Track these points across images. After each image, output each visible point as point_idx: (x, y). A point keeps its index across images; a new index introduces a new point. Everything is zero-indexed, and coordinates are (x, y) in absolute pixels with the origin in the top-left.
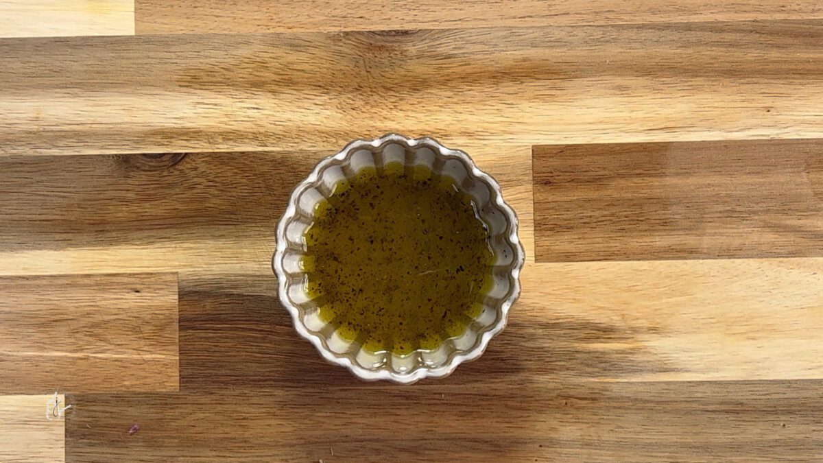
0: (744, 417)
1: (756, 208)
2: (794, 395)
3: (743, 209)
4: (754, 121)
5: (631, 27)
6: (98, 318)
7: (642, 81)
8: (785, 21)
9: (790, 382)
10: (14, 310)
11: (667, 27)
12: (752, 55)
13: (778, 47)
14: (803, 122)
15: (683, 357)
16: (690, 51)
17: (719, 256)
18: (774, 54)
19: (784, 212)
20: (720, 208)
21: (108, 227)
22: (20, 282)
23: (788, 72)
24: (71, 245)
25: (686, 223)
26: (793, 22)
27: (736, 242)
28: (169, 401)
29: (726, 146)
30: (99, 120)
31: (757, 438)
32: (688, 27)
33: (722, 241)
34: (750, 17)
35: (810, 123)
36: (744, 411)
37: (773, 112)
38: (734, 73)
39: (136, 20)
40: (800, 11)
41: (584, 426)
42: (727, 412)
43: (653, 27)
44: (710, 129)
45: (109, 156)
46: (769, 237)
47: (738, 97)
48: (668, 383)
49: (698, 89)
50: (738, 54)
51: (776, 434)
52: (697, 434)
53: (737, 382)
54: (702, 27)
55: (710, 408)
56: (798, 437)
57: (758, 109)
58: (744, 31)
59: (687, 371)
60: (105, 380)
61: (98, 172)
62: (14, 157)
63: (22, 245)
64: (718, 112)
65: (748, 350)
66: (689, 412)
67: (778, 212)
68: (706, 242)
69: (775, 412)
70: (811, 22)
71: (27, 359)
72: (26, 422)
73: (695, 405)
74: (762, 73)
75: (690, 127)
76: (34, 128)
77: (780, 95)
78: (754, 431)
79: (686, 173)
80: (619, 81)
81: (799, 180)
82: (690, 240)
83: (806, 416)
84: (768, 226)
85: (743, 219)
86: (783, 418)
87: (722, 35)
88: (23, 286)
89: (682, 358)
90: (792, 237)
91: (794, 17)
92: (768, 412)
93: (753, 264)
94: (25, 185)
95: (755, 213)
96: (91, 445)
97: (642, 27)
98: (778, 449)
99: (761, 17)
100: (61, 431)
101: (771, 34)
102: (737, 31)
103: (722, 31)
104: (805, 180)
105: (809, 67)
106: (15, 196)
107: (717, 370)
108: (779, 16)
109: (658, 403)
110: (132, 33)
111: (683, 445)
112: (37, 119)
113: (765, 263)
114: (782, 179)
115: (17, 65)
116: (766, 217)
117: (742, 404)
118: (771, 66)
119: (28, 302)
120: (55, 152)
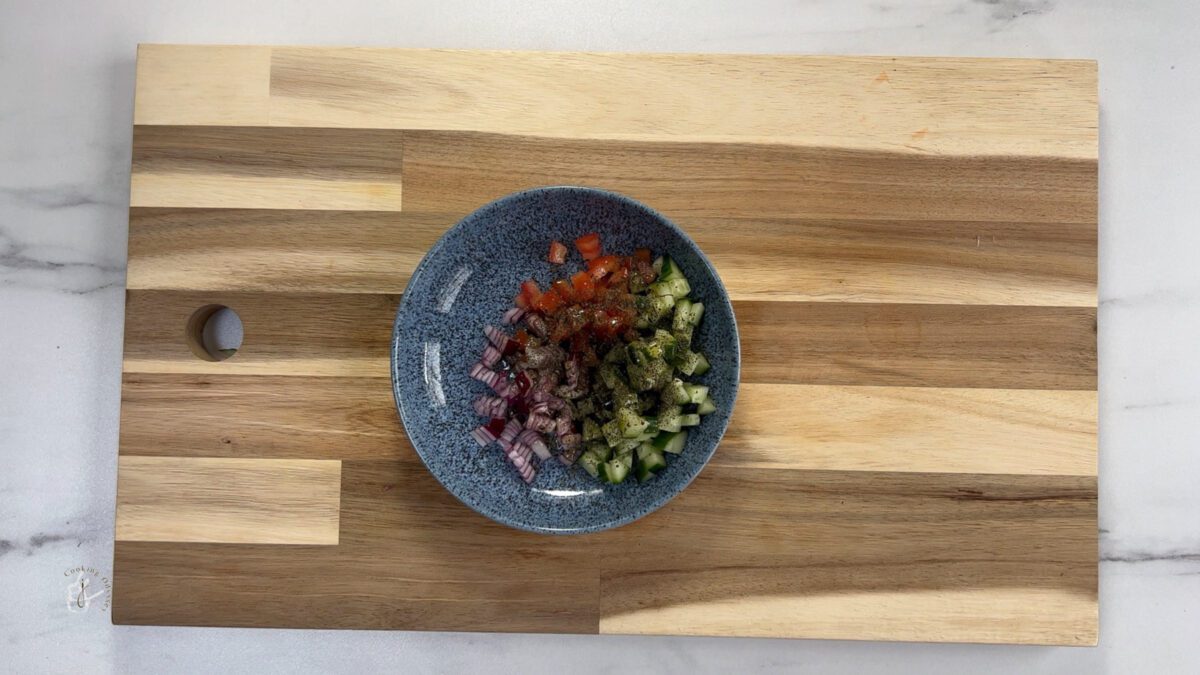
0: (814, 495)
1: (830, 349)
2: (850, 482)
3: (819, 350)
4: (829, 289)
5: (747, 220)
6: (367, 407)
7: (753, 258)
8: (856, 220)
9: (848, 472)
10: (309, 400)
11: (772, 221)
12: (830, 243)
13: (849, 238)
14: (864, 292)
15: (774, 451)
16: (787, 238)
17: (802, 383)
18: (846, 243)
19: (849, 354)
20: (804, 349)
21: (376, 345)
22: (314, 380)
23: (856, 255)
24: (351, 356)
25: (781, 358)
26: (859, 221)
27: (815, 373)
28: (415, 468)
29: (810, 305)
30: (374, 269)
31: (824, 510)
32: (787, 222)
33: (805, 371)
34: (830, 216)
35: (869, 292)
36: (815, 492)
37: (844, 283)
38: (818, 255)
39: (403, 201)
40: (866, 214)
41: (703, 497)
42: (804, 491)
43: (763, 221)
44: (799, 293)
45: (380, 295)
46: (838, 370)
47: (821, 272)
48: (763, 469)
49: (792, 265)
50: (820, 242)
51: (838, 508)
52: (782, 506)
53: (810, 471)
54: (797, 222)
55: (792, 488)
56: (852, 511)
57: (833, 280)
58: (826, 226)
59: (777, 462)
60: (370, 452)
61: (371, 306)
62: (313, 293)
63: (316, 355)
64: (805, 282)
65: (819, 448)
66: (777, 491)
67: (844, 353)
68: (794, 372)
69: (836, 493)
70: (873, 222)
71: (316, 435)
72: (313, 478)
73: (782, 486)
74: (838, 256)
75: (785, 292)
76: (328, 273)
77: (848, 272)
78: (822, 506)
79: (780, 323)
80: (738, 257)
81: (860, 332)
82: (782, 370)
83: (858, 496)
84: (836, 363)
85: (820, 357)
86: (842, 497)
87: (811, 228)
88: (316, 383)
89: (772, 452)
90: (853, 371)
91: (861, 218)
92: (832, 493)
93: (825, 389)
94: (320, 313)
95: (828, 353)
96: (356, 496)
97: (754, 220)
98: (838, 519)
99: (838, 217)
100: (337, 485)
101: (845, 228)
102: (820, 226)
103: (810, 225)
104: (864, 332)
105: (872, 253)
106: (312, 320)
107: (798, 462)
108: (851, 217)
109: (756, 483)
110: (399, 209)
111: (772, 514)
112: (331, 267)
113: (834, 388)
114: (848, 330)
115: (318, 229)
116: (836, 357)
117: (814, 486)
118: (845, 252)
119: (318, 394)
120: (343, 291)
